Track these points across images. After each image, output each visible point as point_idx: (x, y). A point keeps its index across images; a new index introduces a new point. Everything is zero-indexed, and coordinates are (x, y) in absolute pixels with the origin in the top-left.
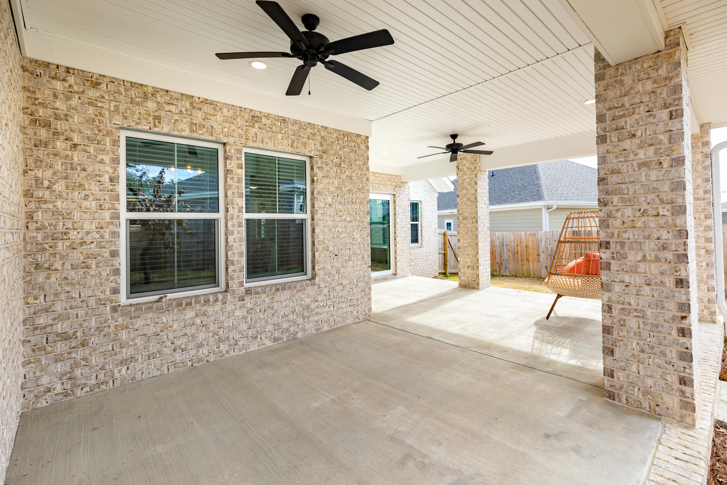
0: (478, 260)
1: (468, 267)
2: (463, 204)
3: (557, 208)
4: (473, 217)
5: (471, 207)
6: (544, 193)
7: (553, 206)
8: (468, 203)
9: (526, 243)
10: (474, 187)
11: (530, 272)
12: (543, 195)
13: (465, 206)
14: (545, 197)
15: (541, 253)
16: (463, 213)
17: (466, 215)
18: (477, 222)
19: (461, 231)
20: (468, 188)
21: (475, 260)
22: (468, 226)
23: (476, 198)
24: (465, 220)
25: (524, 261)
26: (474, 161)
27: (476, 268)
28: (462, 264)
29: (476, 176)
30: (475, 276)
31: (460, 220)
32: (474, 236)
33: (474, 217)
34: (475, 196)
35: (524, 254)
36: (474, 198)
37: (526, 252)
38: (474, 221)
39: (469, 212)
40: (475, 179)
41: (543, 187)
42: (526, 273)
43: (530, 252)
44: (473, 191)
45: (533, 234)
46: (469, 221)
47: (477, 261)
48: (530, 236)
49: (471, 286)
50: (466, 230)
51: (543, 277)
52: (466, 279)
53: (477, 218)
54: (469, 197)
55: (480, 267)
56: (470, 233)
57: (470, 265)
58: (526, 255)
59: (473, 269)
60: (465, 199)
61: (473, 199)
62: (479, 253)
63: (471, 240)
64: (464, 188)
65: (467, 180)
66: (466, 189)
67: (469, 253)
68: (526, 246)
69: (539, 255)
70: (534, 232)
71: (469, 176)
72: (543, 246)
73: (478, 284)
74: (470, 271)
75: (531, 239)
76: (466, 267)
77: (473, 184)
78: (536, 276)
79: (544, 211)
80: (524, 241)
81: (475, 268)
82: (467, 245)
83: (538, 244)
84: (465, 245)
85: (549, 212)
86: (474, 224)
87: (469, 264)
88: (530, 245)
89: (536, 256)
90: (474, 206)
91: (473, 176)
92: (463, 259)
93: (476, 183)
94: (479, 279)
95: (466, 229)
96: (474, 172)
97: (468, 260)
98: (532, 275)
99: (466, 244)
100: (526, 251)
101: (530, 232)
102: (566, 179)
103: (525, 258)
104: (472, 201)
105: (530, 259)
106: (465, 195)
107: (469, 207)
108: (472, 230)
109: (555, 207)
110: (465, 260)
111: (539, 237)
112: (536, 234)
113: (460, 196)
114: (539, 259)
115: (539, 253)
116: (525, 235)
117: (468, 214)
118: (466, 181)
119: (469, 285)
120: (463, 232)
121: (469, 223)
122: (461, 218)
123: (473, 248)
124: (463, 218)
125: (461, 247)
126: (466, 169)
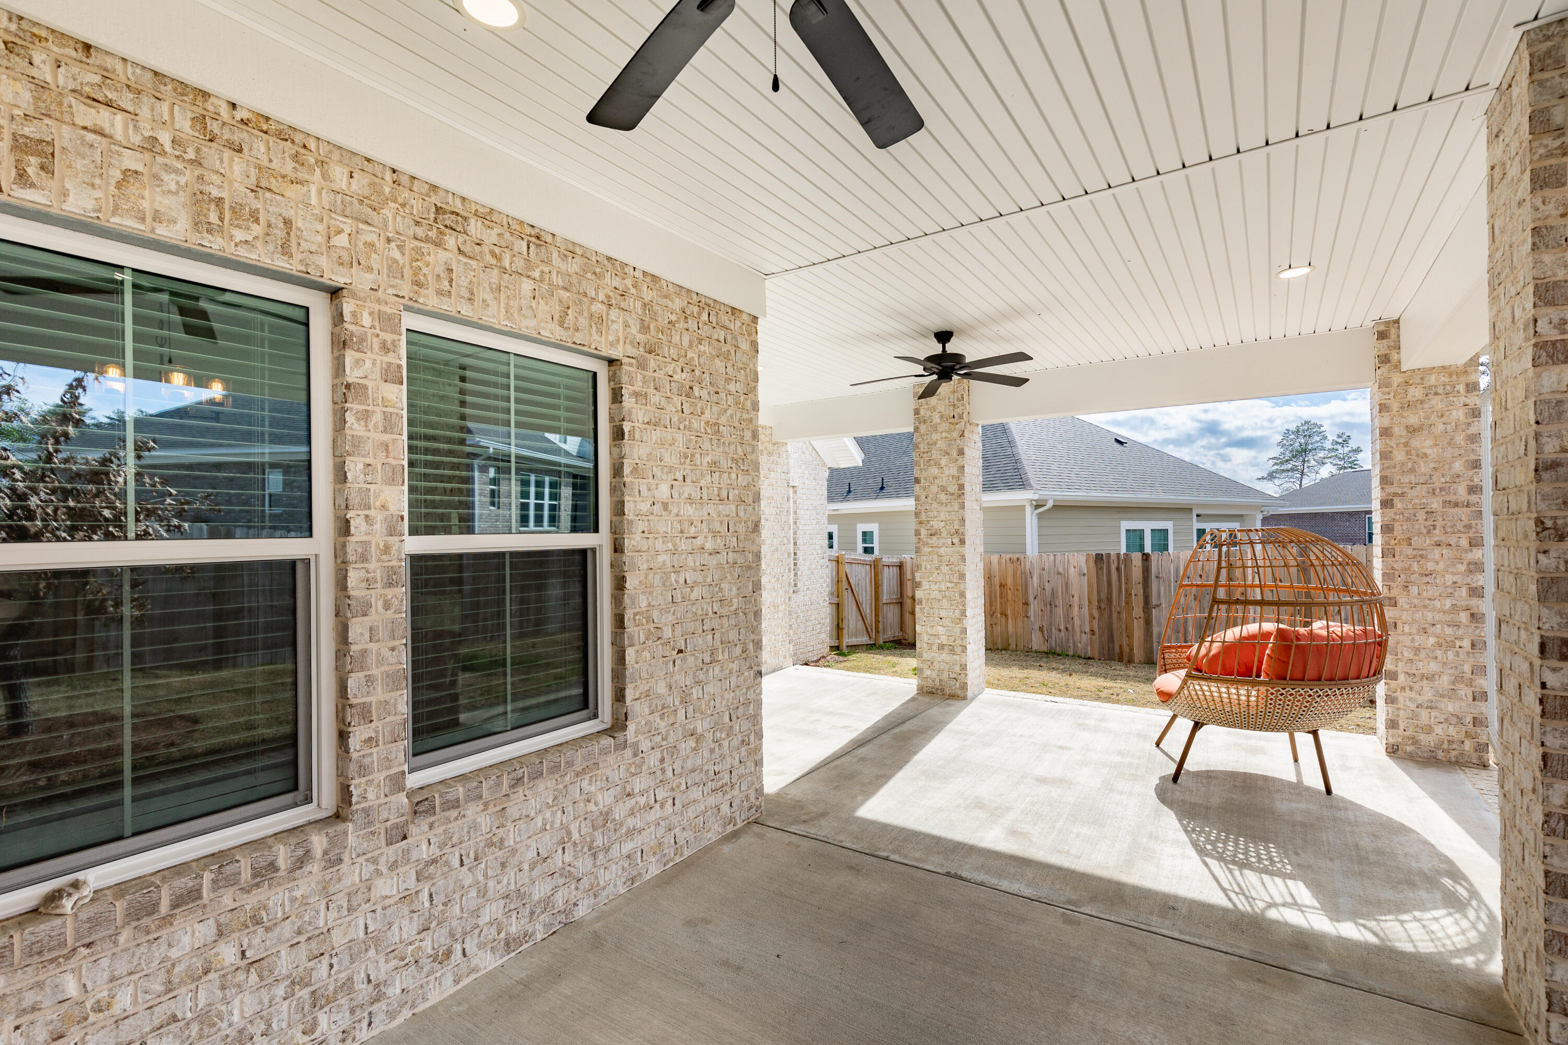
0: (964, 631)
1: (941, 647)
2: (929, 499)
3: (1055, 507)
4: (953, 531)
5: (948, 508)
6: (1030, 475)
7: (1046, 501)
8: (943, 497)
9: (1000, 579)
10: (957, 460)
11: (1008, 639)
12: (1028, 480)
13: (935, 505)
14: (1032, 482)
15: (1031, 599)
16: (928, 522)
17: (936, 524)
18: (962, 542)
19: (923, 564)
20: (943, 462)
21: (957, 630)
22: (942, 551)
23: (961, 487)
24: (934, 538)
25: (996, 617)
26: (958, 400)
27: (960, 648)
28: (926, 640)
29: (962, 435)
30: (957, 668)
31: (922, 536)
32: (956, 575)
33: (957, 532)
34: (960, 482)
35: (996, 601)
36: (956, 487)
37: (1001, 598)
38: (956, 541)
39: (943, 517)
40: (958, 441)
41: (1025, 462)
42: (999, 641)
43: (1010, 597)
44: (954, 471)
45: (1015, 559)
46: (943, 541)
47: (961, 633)
48: (1009, 564)
49: (947, 691)
50: (936, 561)
51: (1034, 649)
52: (934, 675)
53: (963, 534)
54: (944, 483)
55: (968, 647)
56: (945, 569)
57: (945, 642)
58: (1001, 603)
59: (952, 651)
60: (934, 489)
61: (953, 488)
62: (968, 614)
63: (949, 585)
64: (932, 462)
65: (941, 444)
66: (937, 464)
67: (943, 614)
68: (1002, 586)
69: (1026, 604)
70: (1017, 556)
71: (944, 434)
72: (1035, 585)
73: (964, 687)
74: (945, 656)
75: (1010, 570)
76: (935, 647)
77: (954, 453)
78: (1021, 646)
79: (1028, 510)
80: (997, 573)
81: (958, 650)
82: (939, 597)
83: (1026, 582)
84: (933, 596)
85: (1039, 514)
86: (957, 548)
87: (944, 640)
88: (1010, 582)
89: (1021, 605)
90: (956, 507)
91: (955, 435)
92: (929, 629)
93: (961, 452)
94: (966, 675)
95: (935, 557)
96: (958, 426)
97: (941, 630)
98: (1013, 646)
99: (935, 594)
100: (1001, 594)
101: (1008, 556)
102: (1059, 447)
103: (998, 609)
104: (953, 494)
105: (1009, 612)
106: (935, 478)
107: (943, 508)
108: (952, 560)
109: (1050, 504)
110: (933, 631)
111: (1028, 566)
112: (1022, 559)
113: (922, 481)
114: (1027, 612)
115: (1027, 599)
116: (999, 562)
117: (942, 524)
118: (938, 446)
119: (942, 690)
120: (929, 566)
121: (944, 544)
122: (923, 532)
123: (953, 602)
124: (930, 532)
125: (924, 601)
126: (937, 419)
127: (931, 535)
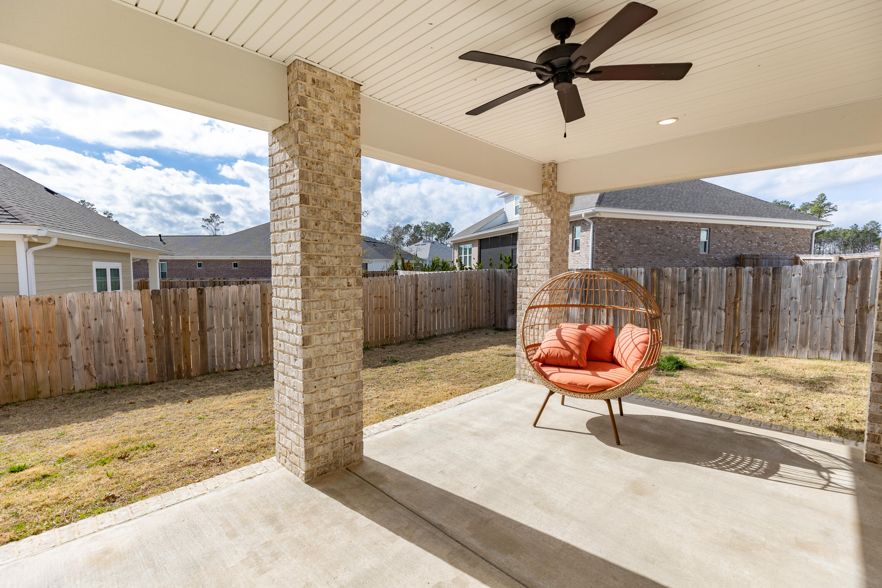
1: (335, 412)
2: (320, 227)
3: (57, 247)
4: (348, 270)
5: (343, 241)
8: (336, 226)
9: (20, 323)
10: (353, 184)
15: (71, 338)
16: (319, 257)
17: (329, 261)
19: (313, 313)
22: (336, 294)
24: (327, 278)
25: (17, 366)
31: (312, 276)
32: (352, 322)
35: (14, 348)
37: (23, 344)
39: (337, 253)
43: (37, 341)
46: (335, 282)
48: (34, 305)
50: (329, 308)
51: (77, 390)
52: (326, 449)
56: (340, 316)
57: (339, 405)
58: (23, 350)
60: (326, 214)
63: (344, 335)
66: (330, 183)
67: (338, 371)
68: (24, 330)
69: (64, 345)
71: (339, 147)
72: (77, 324)
74: (341, 422)
76: (328, 416)
78: (57, 390)
81: (353, 409)
82: (334, 351)
83: (63, 322)
85: (35, 252)
86: (355, 290)
87: (338, 402)
89: (56, 347)
92: (319, 396)
97: (335, 391)
100: (23, 340)
104: (348, 225)
106: (327, 200)
107: (337, 241)
109: (54, 242)
112: (58, 299)
113: (312, 202)
114: (65, 353)
115: (66, 339)
117: (337, 261)
118: (331, 159)
119: (334, 464)
120: (320, 315)
121: (338, 285)
122: (313, 271)
123: (349, 355)
124: (321, 270)
125: (314, 361)
126: (329, 124)
127: (323, 274)
